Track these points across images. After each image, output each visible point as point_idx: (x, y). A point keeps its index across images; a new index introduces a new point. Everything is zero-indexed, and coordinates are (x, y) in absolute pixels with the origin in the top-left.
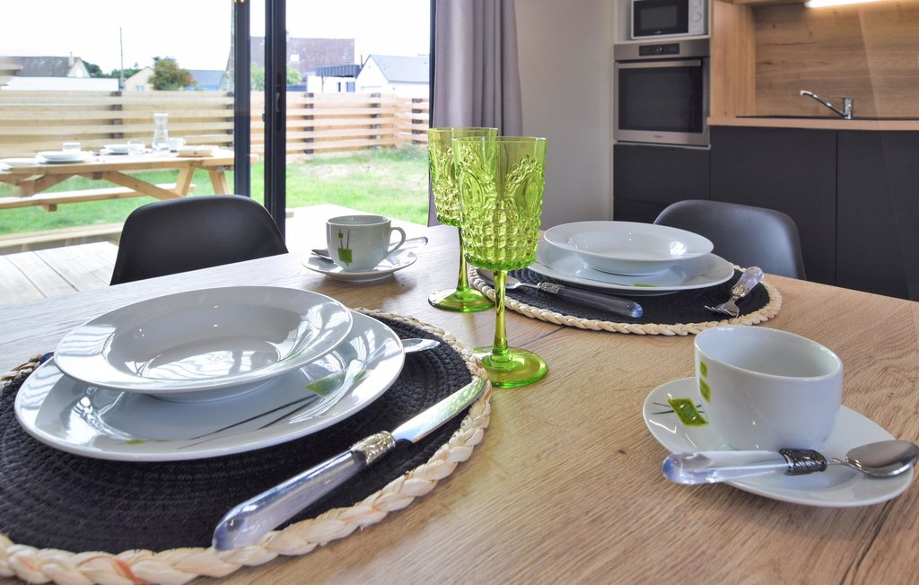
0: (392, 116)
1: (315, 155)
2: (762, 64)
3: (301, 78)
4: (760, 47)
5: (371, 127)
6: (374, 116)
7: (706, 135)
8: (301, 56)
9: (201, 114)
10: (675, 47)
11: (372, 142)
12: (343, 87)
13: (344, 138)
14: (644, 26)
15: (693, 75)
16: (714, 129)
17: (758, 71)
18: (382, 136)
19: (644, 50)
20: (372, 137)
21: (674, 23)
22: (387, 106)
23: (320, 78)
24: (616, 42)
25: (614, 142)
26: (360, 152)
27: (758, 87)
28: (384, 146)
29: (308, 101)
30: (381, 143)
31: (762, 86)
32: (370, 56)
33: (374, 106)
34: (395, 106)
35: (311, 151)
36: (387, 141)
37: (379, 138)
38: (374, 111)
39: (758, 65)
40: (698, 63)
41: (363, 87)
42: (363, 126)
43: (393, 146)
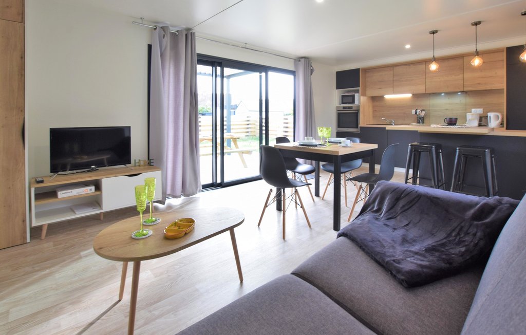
0: (254, 124)
2: (374, 111)
4: (374, 107)
5: (247, 128)
6: (248, 124)
7: (359, 128)
10: (351, 107)
11: (247, 134)
14: (344, 101)
15: (356, 114)
16: (361, 127)
17: (373, 113)
18: (251, 132)
19: (344, 108)
21: (351, 101)
24: (337, 105)
25: (336, 131)
27: (373, 117)
28: (252, 136)
30: (250, 134)
31: (374, 117)
33: (248, 121)
34: (255, 121)
36: (253, 134)
38: (248, 123)
39: (373, 111)
40: (357, 111)
42: (244, 128)
43: (255, 135)
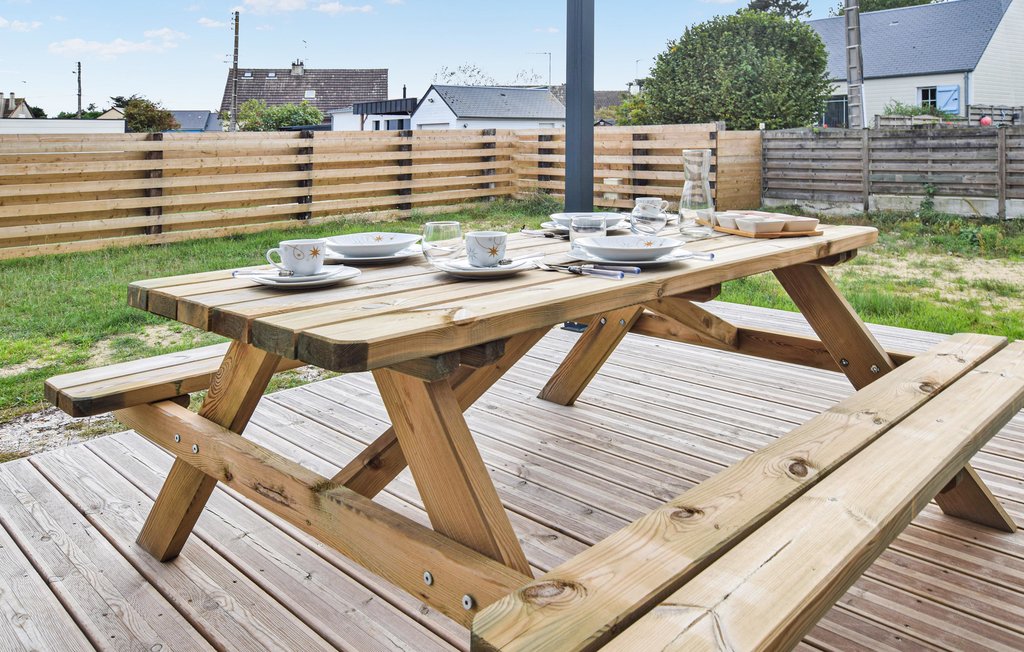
0: (508, 158)
1: (415, 211)
3: (322, 118)
5: (483, 172)
6: (486, 159)
8: (317, 92)
9: (267, 161)
11: (484, 192)
12: (382, 126)
13: (447, 188)
18: (497, 184)
20: (485, 186)
22: (502, 146)
23: (359, 116)
26: (469, 206)
28: (498, 197)
29: (405, 141)
30: (493, 193)
32: (432, 87)
33: (486, 146)
34: (511, 146)
35: (408, 206)
36: (503, 191)
37: (493, 186)
38: (486, 153)
41: (421, 125)
43: (509, 197)
